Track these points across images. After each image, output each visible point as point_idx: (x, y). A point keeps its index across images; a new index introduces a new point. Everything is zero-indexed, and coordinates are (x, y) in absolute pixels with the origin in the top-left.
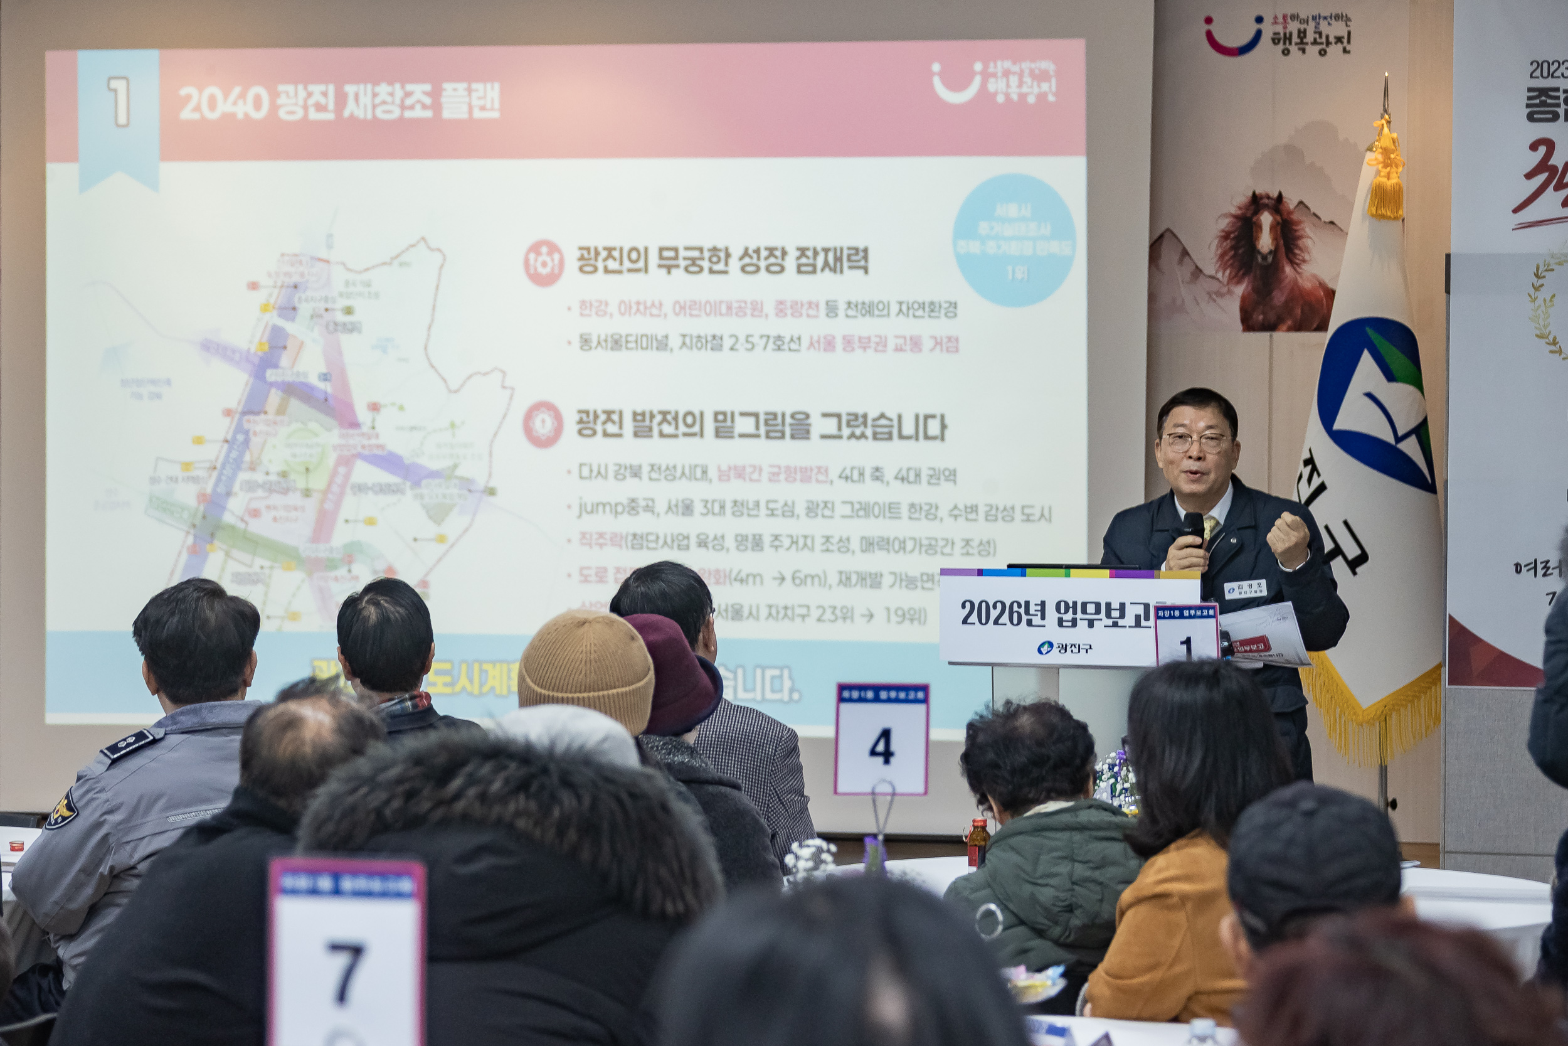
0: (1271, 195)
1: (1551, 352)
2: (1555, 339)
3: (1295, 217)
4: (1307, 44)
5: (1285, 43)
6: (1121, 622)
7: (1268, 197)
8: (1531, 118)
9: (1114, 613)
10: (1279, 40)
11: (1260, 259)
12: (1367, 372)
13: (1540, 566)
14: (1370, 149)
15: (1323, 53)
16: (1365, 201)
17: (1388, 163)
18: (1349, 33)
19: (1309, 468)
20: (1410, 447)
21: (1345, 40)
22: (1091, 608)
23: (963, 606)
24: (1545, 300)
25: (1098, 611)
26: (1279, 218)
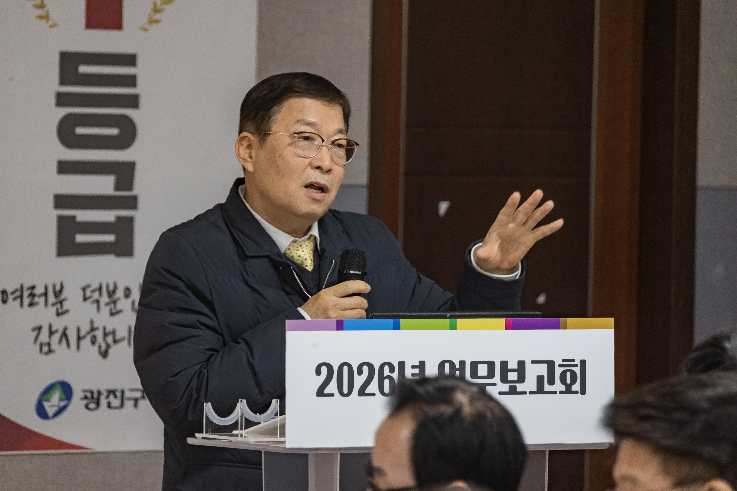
6: (520, 387)
9: (511, 376)
13: (26, 293)
22: (483, 370)
23: (318, 372)
25: (491, 374)
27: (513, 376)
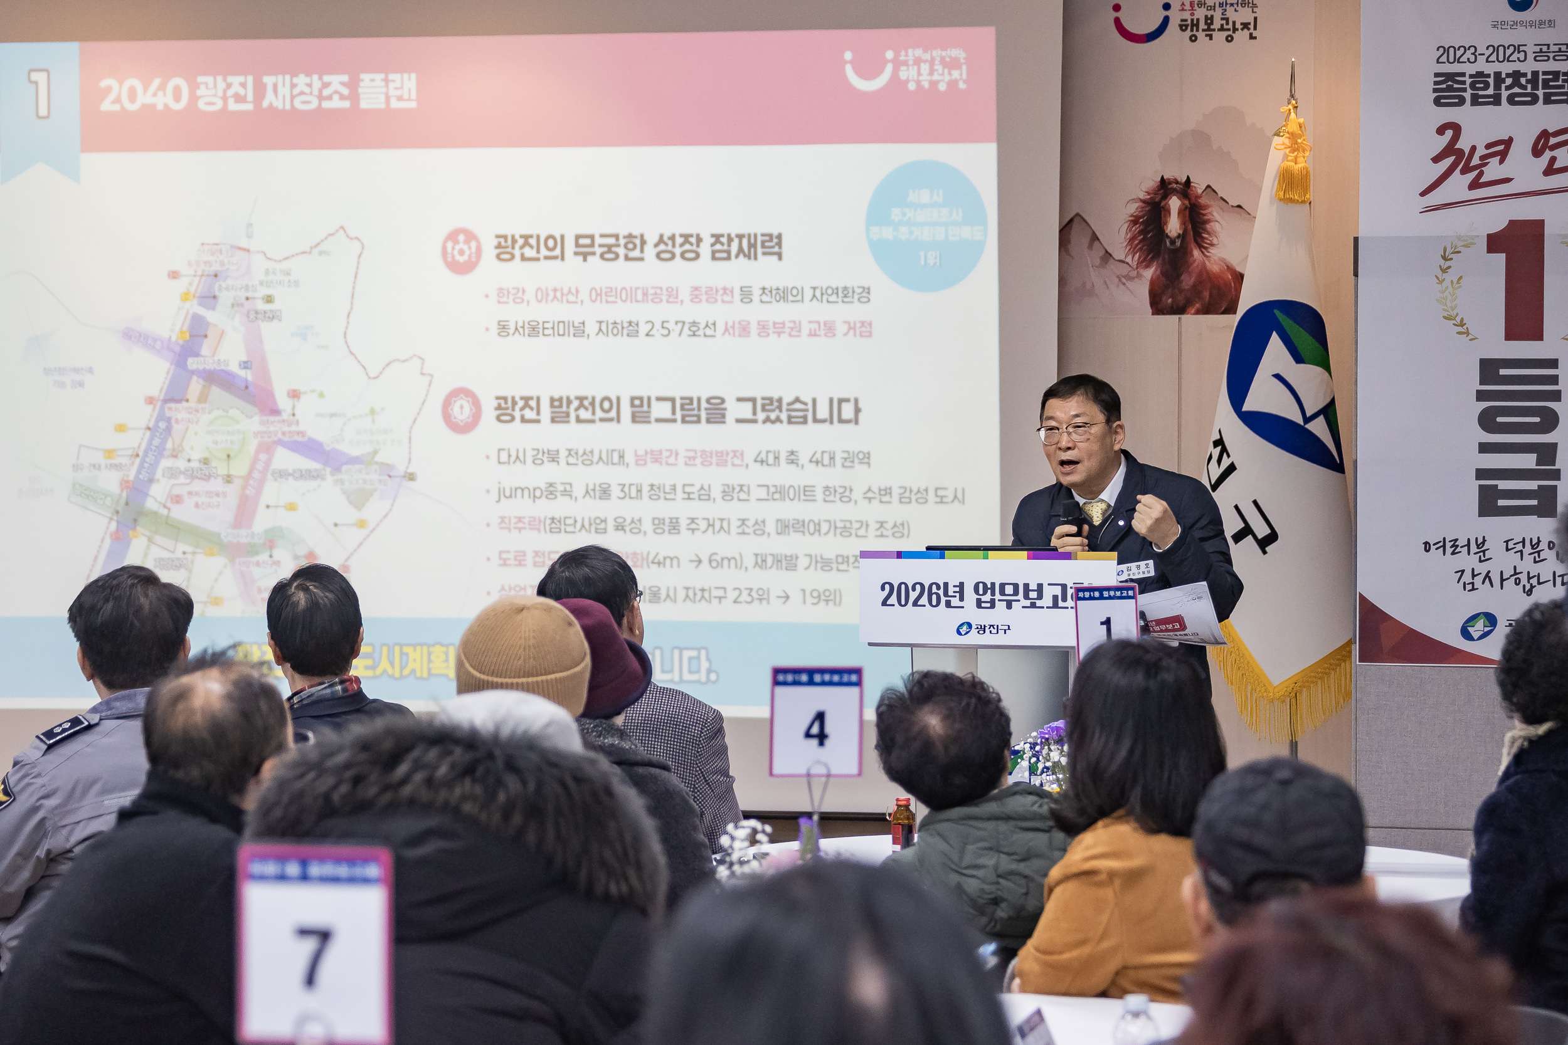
0: (1179, 180)
1: (1459, 333)
2: (1462, 320)
3: (1203, 201)
4: (1214, 30)
5: (1192, 30)
6: (1039, 603)
7: (1177, 182)
8: (1437, 102)
9: (1032, 595)
10: (1187, 26)
11: (1168, 243)
12: (1275, 354)
13: (1448, 545)
14: (1277, 134)
15: (1229, 39)
16: (1273, 186)
17: (1295, 147)
18: (1256, 19)
19: (1219, 448)
20: (1319, 427)
21: (1252, 26)
22: (1009, 590)
23: (883, 588)
24: (1452, 282)
25: (1016, 593)
26: (1187, 202)
27: (1033, 595)
